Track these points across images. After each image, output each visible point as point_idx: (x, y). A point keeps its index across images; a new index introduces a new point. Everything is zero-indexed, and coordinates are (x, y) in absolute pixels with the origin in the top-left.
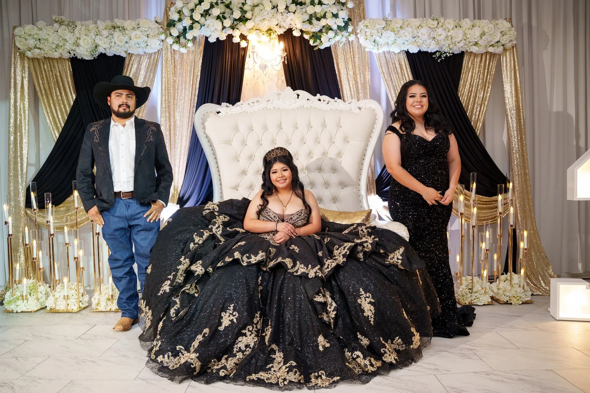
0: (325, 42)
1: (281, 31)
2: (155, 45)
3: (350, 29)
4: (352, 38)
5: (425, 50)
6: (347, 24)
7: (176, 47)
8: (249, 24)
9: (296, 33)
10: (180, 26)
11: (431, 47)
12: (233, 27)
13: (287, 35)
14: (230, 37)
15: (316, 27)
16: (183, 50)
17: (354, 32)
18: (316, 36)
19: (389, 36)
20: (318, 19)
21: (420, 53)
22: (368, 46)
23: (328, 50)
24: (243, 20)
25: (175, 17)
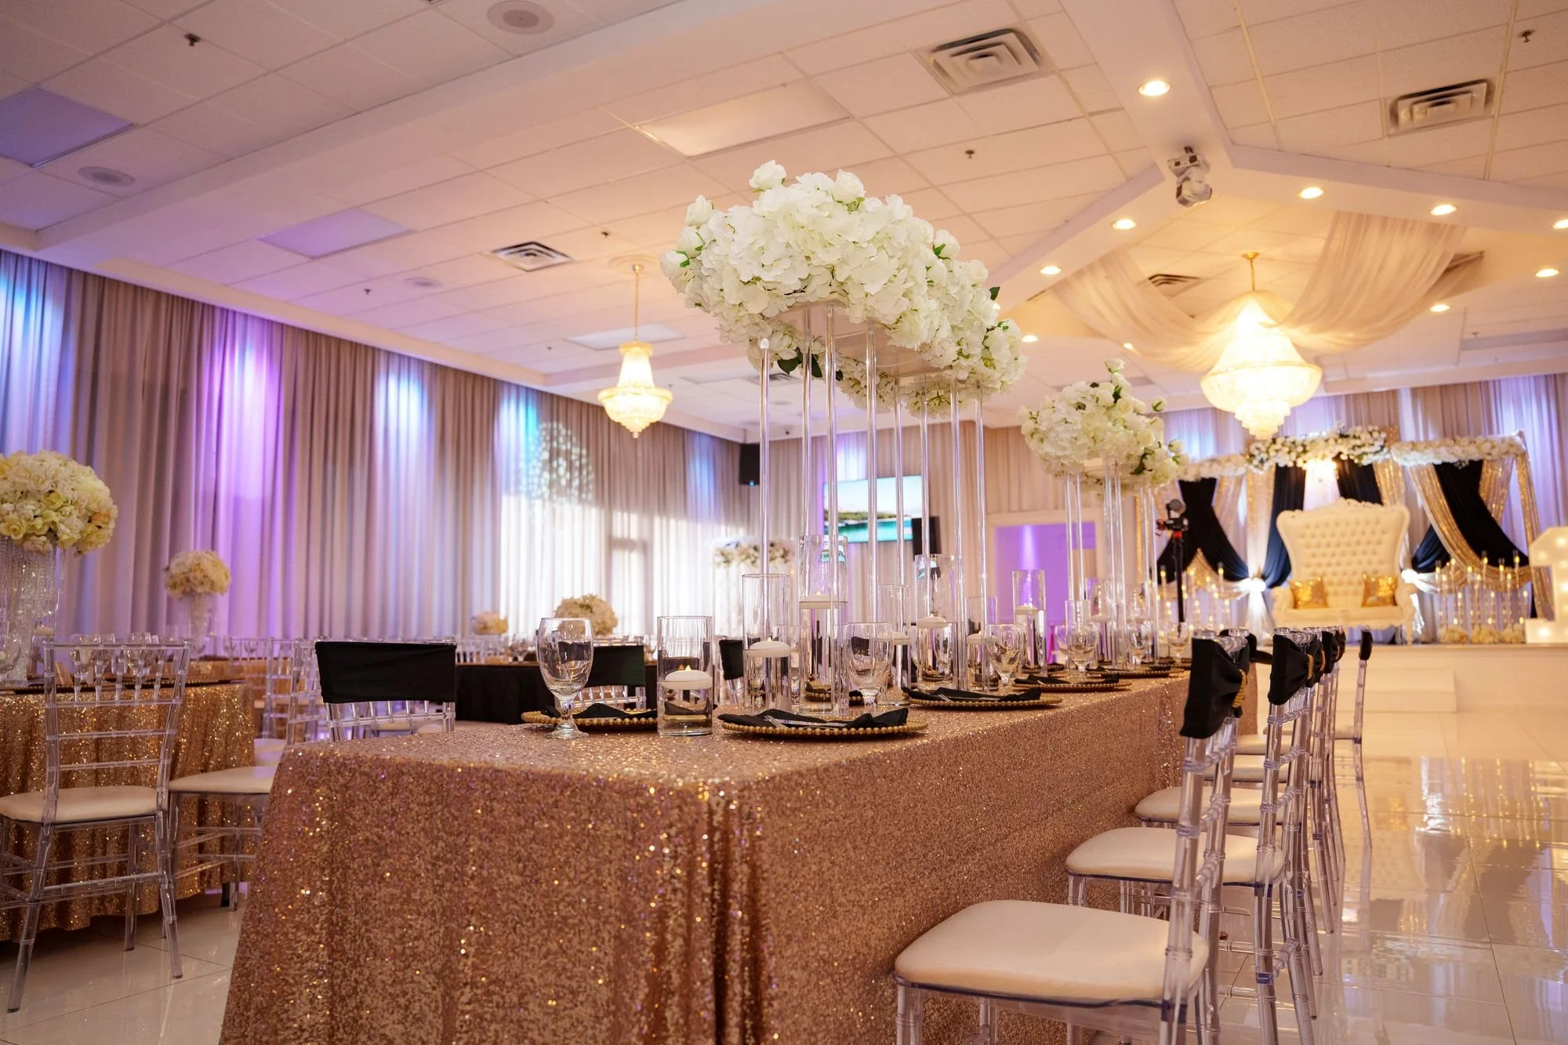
0: (1365, 462)
1: (1334, 455)
2: (1241, 471)
3: (1385, 450)
4: (1388, 456)
5: (1447, 460)
6: (1382, 447)
7: (1255, 471)
8: (1309, 455)
9: (1344, 457)
10: (1259, 458)
11: (1452, 459)
12: (1298, 457)
13: (1337, 458)
14: (1295, 463)
15: (1358, 452)
16: (1261, 473)
17: (1389, 452)
18: (1360, 457)
19: (1415, 454)
20: (1360, 447)
21: (1444, 464)
22: (1400, 462)
23: (1370, 466)
24: (1305, 452)
25: (1256, 453)
